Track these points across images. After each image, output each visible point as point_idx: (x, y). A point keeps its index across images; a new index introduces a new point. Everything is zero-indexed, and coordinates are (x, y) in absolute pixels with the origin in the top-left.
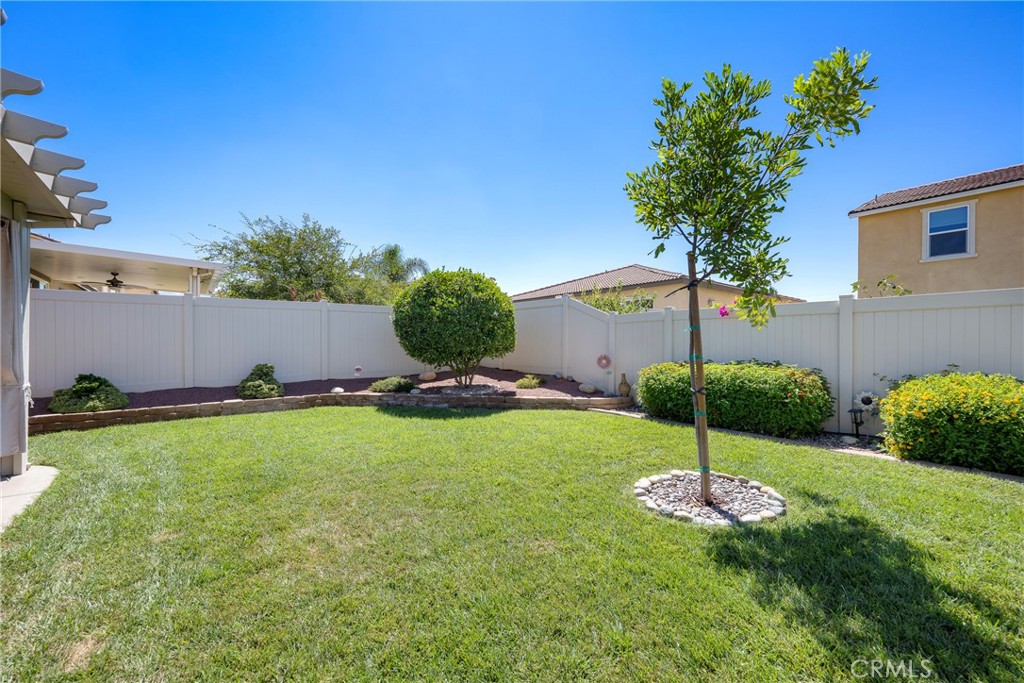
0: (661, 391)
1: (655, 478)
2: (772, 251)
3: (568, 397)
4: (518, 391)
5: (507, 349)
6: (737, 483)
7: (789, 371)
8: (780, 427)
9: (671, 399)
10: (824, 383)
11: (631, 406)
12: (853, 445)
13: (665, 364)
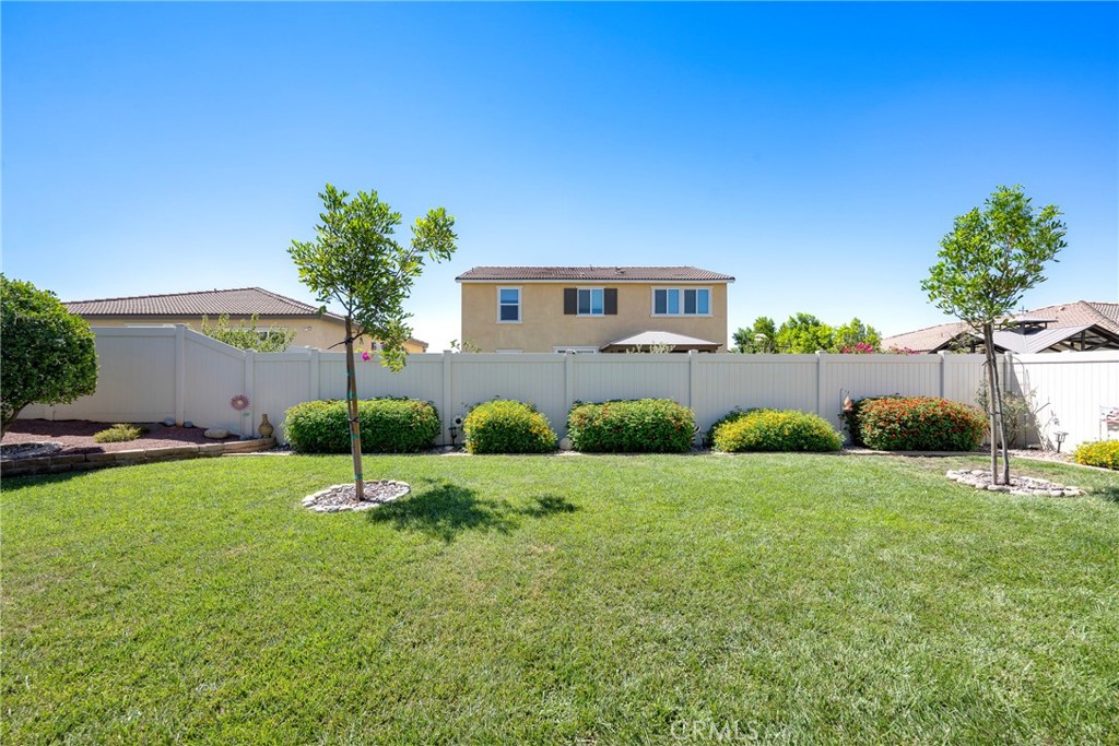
0: (311, 427)
1: (318, 493)
2: (403, 321)
3: (193, 445)
4: (104, 446)
5: (83, 391)
6: (380, 484)
7: (413, 404)
8: (408, 445)
9: (321, 434)
10: (435, 411)
11: (275, 446)
12: (451, 451)
13: (313, 402)
